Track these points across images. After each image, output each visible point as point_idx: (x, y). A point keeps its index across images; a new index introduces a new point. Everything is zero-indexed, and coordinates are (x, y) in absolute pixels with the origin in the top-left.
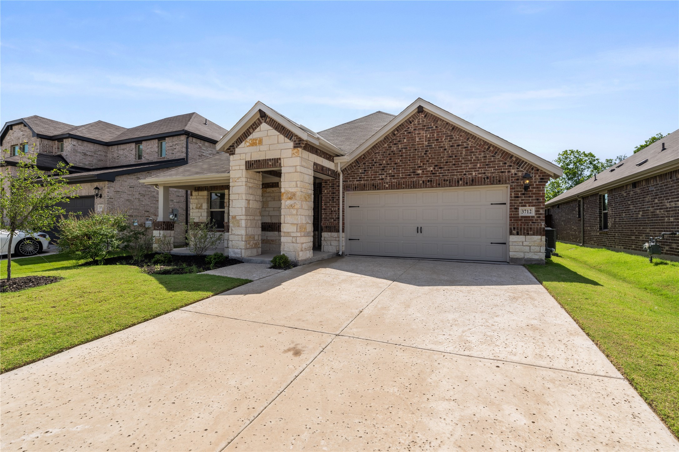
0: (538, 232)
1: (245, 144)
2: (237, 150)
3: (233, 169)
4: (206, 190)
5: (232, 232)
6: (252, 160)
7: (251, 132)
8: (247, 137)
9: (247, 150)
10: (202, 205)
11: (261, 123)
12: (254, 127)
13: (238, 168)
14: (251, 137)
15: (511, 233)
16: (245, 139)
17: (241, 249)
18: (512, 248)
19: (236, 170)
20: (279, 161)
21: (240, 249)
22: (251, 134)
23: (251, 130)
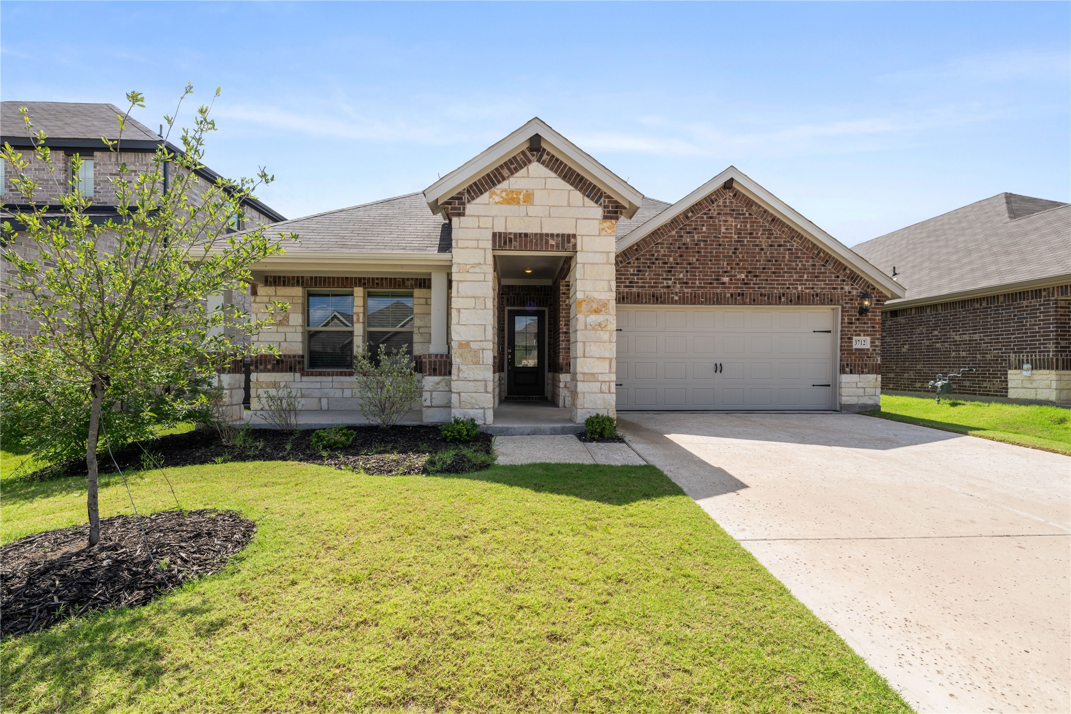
1: (490, 197)
2: (470, 208)
3: (460, 246)
4: (298, 285)
5: (458, 376)
6: (509, 231)
7: (506, 175)
8: (494, 185)
9: (495, 210)
10: (288, 317)
11: (530, 162)
12: (512, 167)
13: (474, 244)
14: (504, 185)
15: (843, 371)
16: (490, 188)
17: (484, 408)
18: (844, 391)
19: (467, 248)
20: (572, 240)
21: (480, 408)
22: (504, 179)
23: (505, 172)
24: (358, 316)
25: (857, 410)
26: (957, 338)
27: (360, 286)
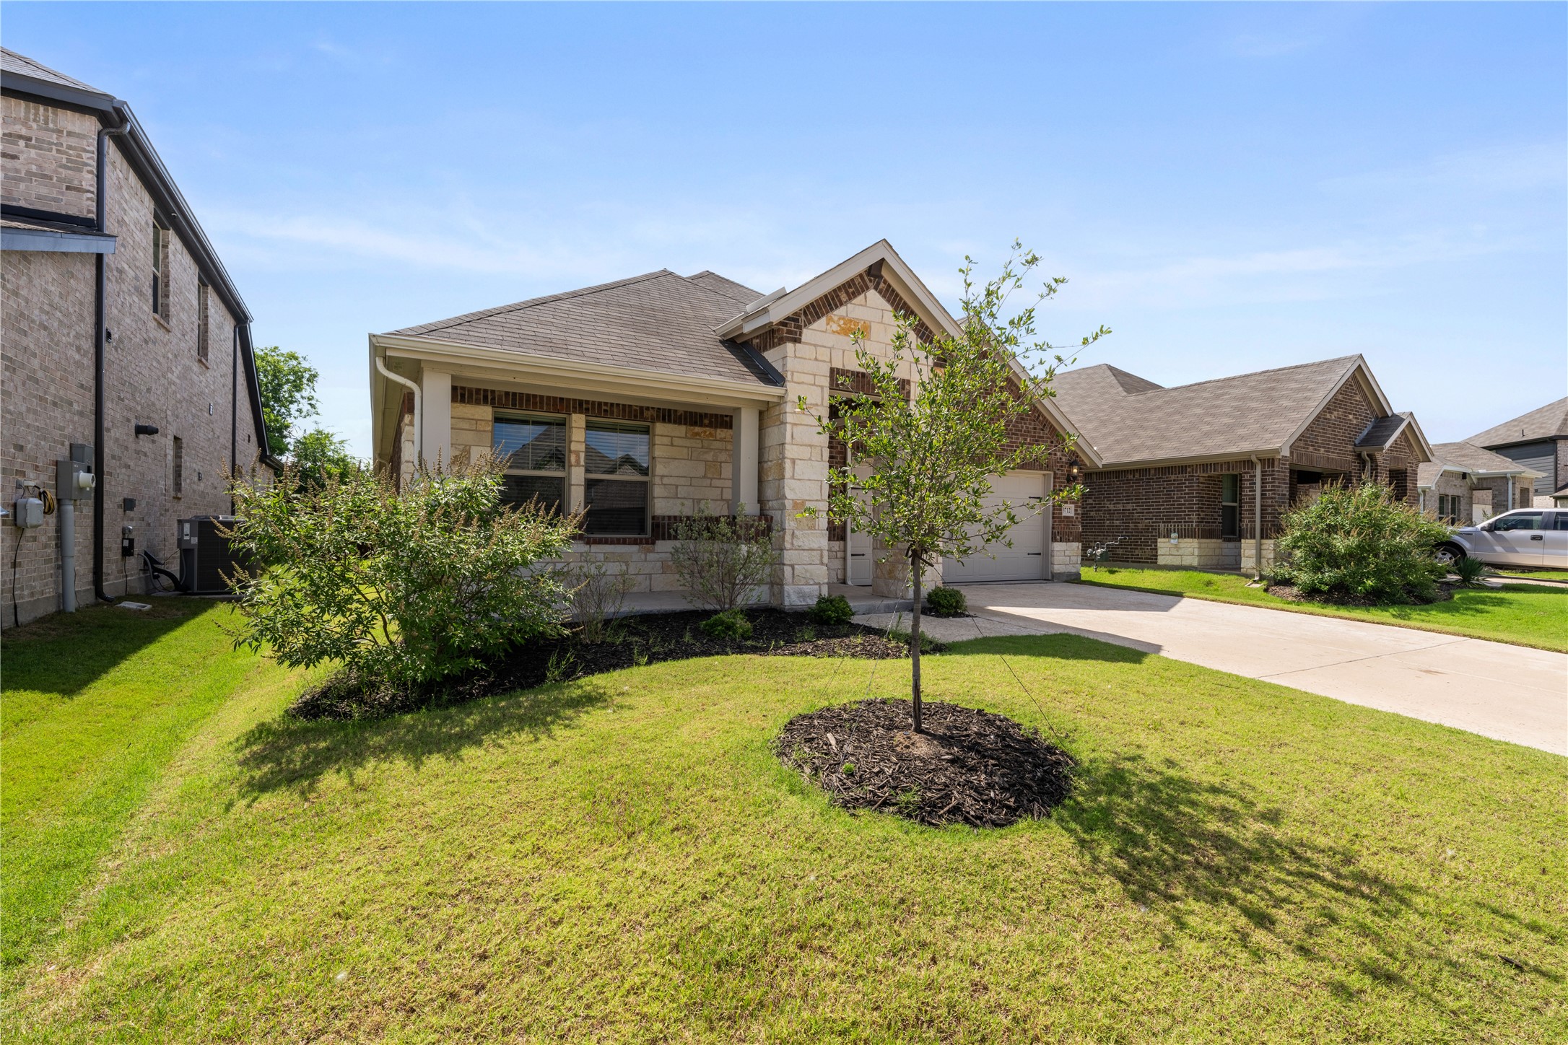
0: (1077, 538)
1: (828, 324)
2: (807, 334)
3: (795, 380)
4: (485, 402)
5: (792, 544)
6: (847, 368)
7: (844, 300)
8: (832, 309)
9: (831, 340)
10: (469, 452)
11: (868, 288)
12: (850, 290)
13: (810, 379)
14: (841, 311)
15: (1054, 540)
16: (828, 312)
17: (819, 584)
18: (1057, 560)
19: (803, 383)
20: (907, 387)
21: (816, 584)
22: (841, 304)
23: (843, 296)
24: (578, 456)
25: (1065, 578)
26: (1111, 507)
27: (581, 412)
